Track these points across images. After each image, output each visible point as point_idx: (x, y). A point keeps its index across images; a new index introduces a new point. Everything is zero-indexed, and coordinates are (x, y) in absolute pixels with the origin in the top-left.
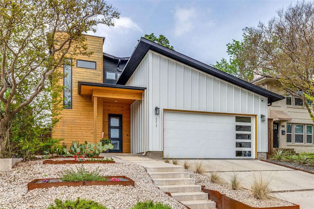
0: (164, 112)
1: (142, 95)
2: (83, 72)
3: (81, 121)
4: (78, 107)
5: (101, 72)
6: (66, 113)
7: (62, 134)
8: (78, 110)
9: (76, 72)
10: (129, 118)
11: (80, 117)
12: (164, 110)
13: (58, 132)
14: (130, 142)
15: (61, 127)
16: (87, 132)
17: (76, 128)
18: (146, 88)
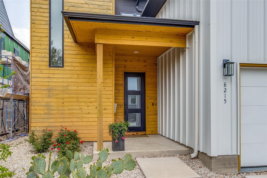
0: (241, 69)
1: (185, 38)
2: (82, 5)
3: (80, 88)
4: (74, 64)
5: (111, 4)
6: (53, 74)
7: (46, 111)
8: (73, 68)
9: (70, 5)
10: (156, 77)
11: (78, 80)
12: (242, 65)
13: (40, 108)
14: (157, 115)
15: (45, 100)
16: (88, 106)
17: (71, 100)
18: (198, 23)
